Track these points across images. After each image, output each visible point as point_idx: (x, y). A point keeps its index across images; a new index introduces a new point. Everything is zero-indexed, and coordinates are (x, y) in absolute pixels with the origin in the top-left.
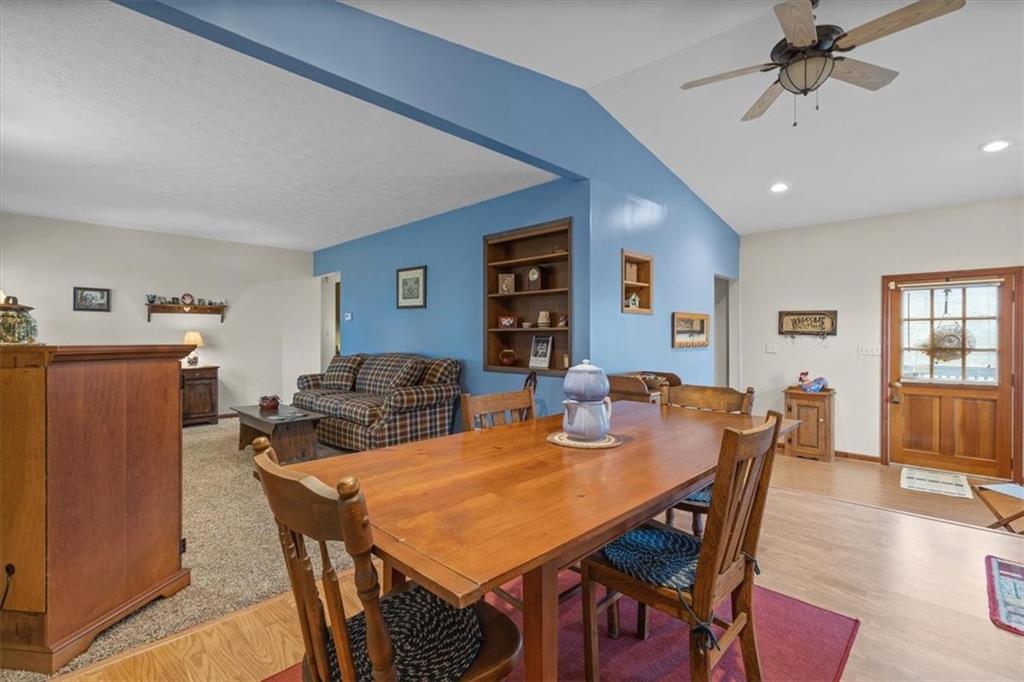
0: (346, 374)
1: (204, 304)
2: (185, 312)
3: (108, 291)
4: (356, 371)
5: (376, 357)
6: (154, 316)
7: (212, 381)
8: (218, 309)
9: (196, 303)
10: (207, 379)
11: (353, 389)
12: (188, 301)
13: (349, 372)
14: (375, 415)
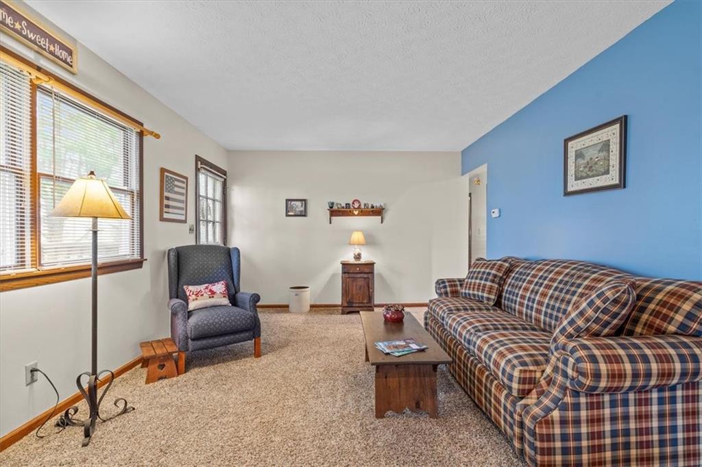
0: (488, 283)
1: (367, 208)
2: (355, 215)
3: (305, 200)
4: (502, 282)
5: (531, 263)
6: (334, 218)
7: (370, 275)
8: (378, 212)
9: (363, 207)
10: (365, 273)
11: (498, 304)
12: (356, 205)
13: (493, 281)
14: (533, 381)
